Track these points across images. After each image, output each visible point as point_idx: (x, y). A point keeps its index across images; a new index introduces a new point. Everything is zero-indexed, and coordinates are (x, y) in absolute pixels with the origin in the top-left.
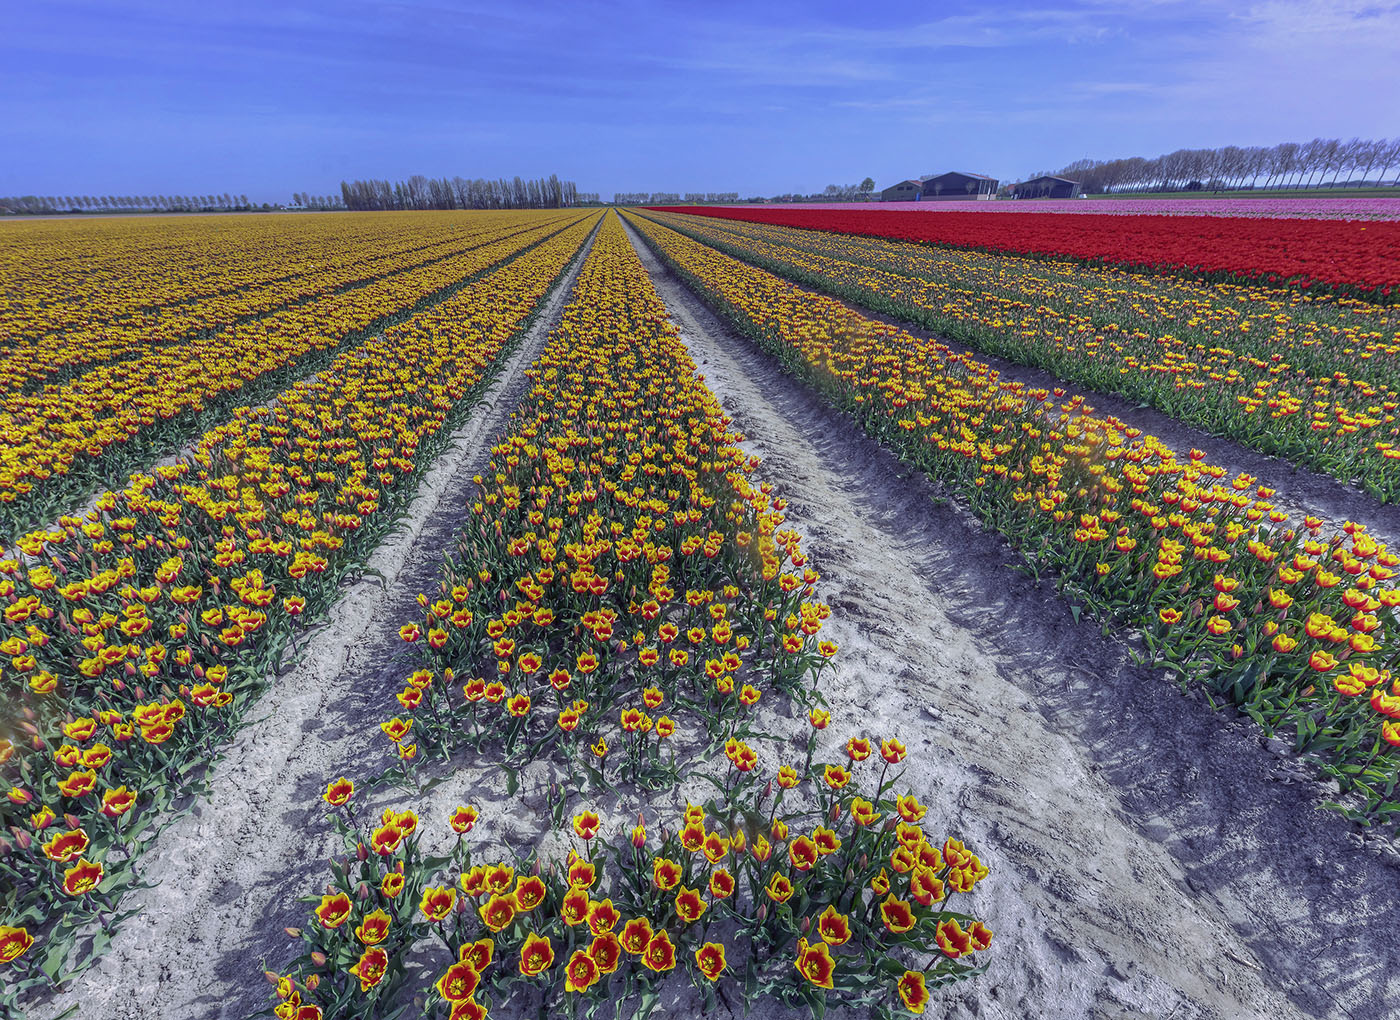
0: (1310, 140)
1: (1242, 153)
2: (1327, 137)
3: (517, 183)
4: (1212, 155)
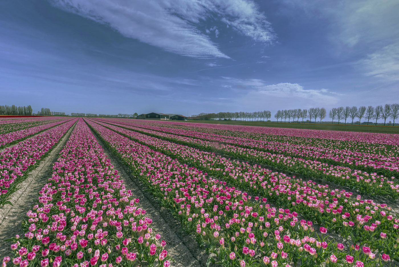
0: (240, 112)
1: (230, 113)
2: (242, 111)
4: (225, 113)
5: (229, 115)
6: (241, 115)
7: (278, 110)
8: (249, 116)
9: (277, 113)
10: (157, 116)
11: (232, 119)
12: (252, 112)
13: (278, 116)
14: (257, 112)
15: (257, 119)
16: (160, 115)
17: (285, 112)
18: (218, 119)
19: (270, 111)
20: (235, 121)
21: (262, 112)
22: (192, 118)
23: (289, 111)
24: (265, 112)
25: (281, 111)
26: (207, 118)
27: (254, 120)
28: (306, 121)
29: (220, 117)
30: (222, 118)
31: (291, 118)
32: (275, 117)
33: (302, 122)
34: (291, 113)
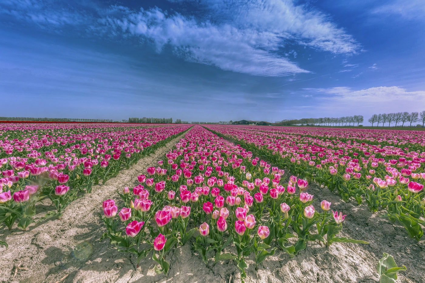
3: (164, 119)
5: (312, 120)
6: (325, 120)
7: (374, 114)
8: (336, 121)
10: (246, 123)
11: (316, 125)
12: (339, 117)
13: (373, 120)
14: (345, 117)
15: (344, 124)
16: (249, 122)
17: (384, 116)
18: (300, 124)
19: (363, 116)
20: (319, 126)
21: (351, 117)
22: (275, 124)
23: (389, 115)
24: (355, 117)
25: (378, 114)
26: (289, 124)
27: (341, 125)
28: (416, 125)
29: (302, 123)
30: (304, 123)
31: (393, 122)
32: (370, 121)
33: (409, 126)
34: (393, 117)
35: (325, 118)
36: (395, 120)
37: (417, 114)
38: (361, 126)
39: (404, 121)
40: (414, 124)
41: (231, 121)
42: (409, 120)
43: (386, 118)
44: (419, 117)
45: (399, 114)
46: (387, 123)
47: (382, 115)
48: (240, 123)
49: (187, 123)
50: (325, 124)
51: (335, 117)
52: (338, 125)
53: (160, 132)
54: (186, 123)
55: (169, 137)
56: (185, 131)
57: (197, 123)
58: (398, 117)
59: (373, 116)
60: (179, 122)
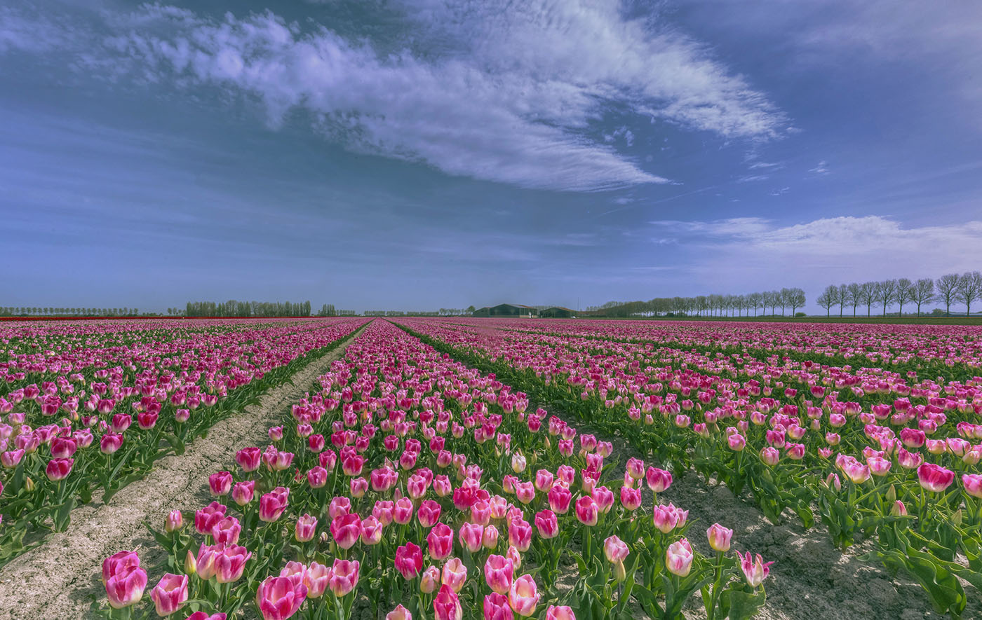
5: (681, 304)
6: (712, 302)
7: (828, 285)
8: (738, 303)
9: (824, 291)
10: (513, 311)
11: (689, 313)
12: (745, 294)
13: (828, 300)
14: (761, 292)
15: (760, 312)
16: (519, 309)
17: (854, 288)
18: (650, 314)
19: (803, 290)
20: (698, 317)
21: (775, 293)
22: (587, 313)
23: (864, 286)
24: (785, 293)
25: (838, 285)
26: (623, 312)
27: (751, 313)
28: (931, 312)
29: (655, 309)
30: (661, 310)
31: (876, 304)
32: (820, 302)
33: (915, 314)
34: (875, 292)
35: (712, 296)
36: (880, 298)
37: (931, 284)
38: (800, 315)
39: (902, 302)
40: (927, 309)
41: (471, 308)
42: (914, 299)
43: (859, 293)
44: (936, 291)
45: (888, 285)
46: (863, 306)
47: (849, 287)
48: (496, 311)
49: (352, 315)
50: (714, 312)
51: (737, 293)
52: (744, 313)
53: (275, 343)
54: (350, 316)
55: (301, 358)
56: (347, 338)
57: (380, 316)
58: (887, 291)
59: (827, 289)
60: (328, 313)
